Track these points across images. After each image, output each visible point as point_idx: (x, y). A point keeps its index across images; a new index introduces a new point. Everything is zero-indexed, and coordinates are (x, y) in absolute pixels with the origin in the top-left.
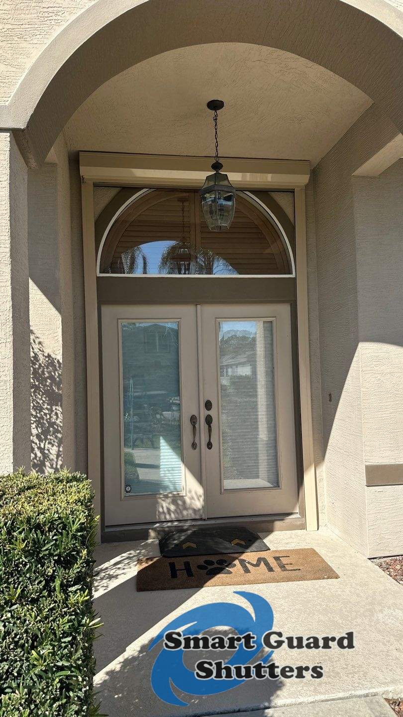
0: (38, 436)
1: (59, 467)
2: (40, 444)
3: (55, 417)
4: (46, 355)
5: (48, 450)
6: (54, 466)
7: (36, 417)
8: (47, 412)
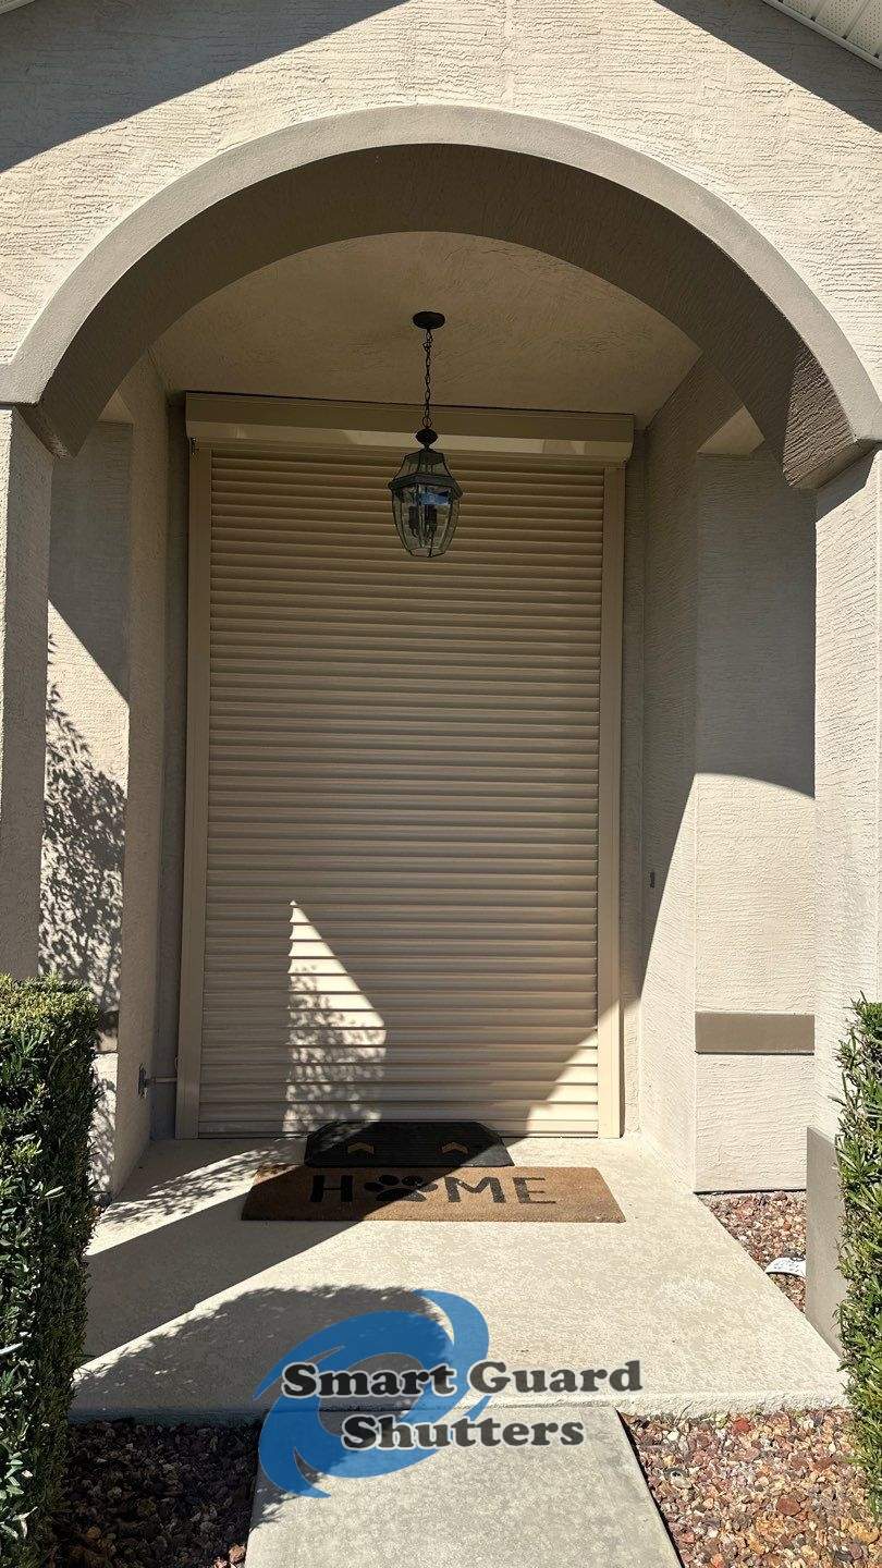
0: (75, 924)
1: (112, 981)
2: (78, 939)
3: (107, 891)
4: (96, 774)
5: (93, 950)
6: (104, 980)
7: (72, 888)
8: (91, 879)
